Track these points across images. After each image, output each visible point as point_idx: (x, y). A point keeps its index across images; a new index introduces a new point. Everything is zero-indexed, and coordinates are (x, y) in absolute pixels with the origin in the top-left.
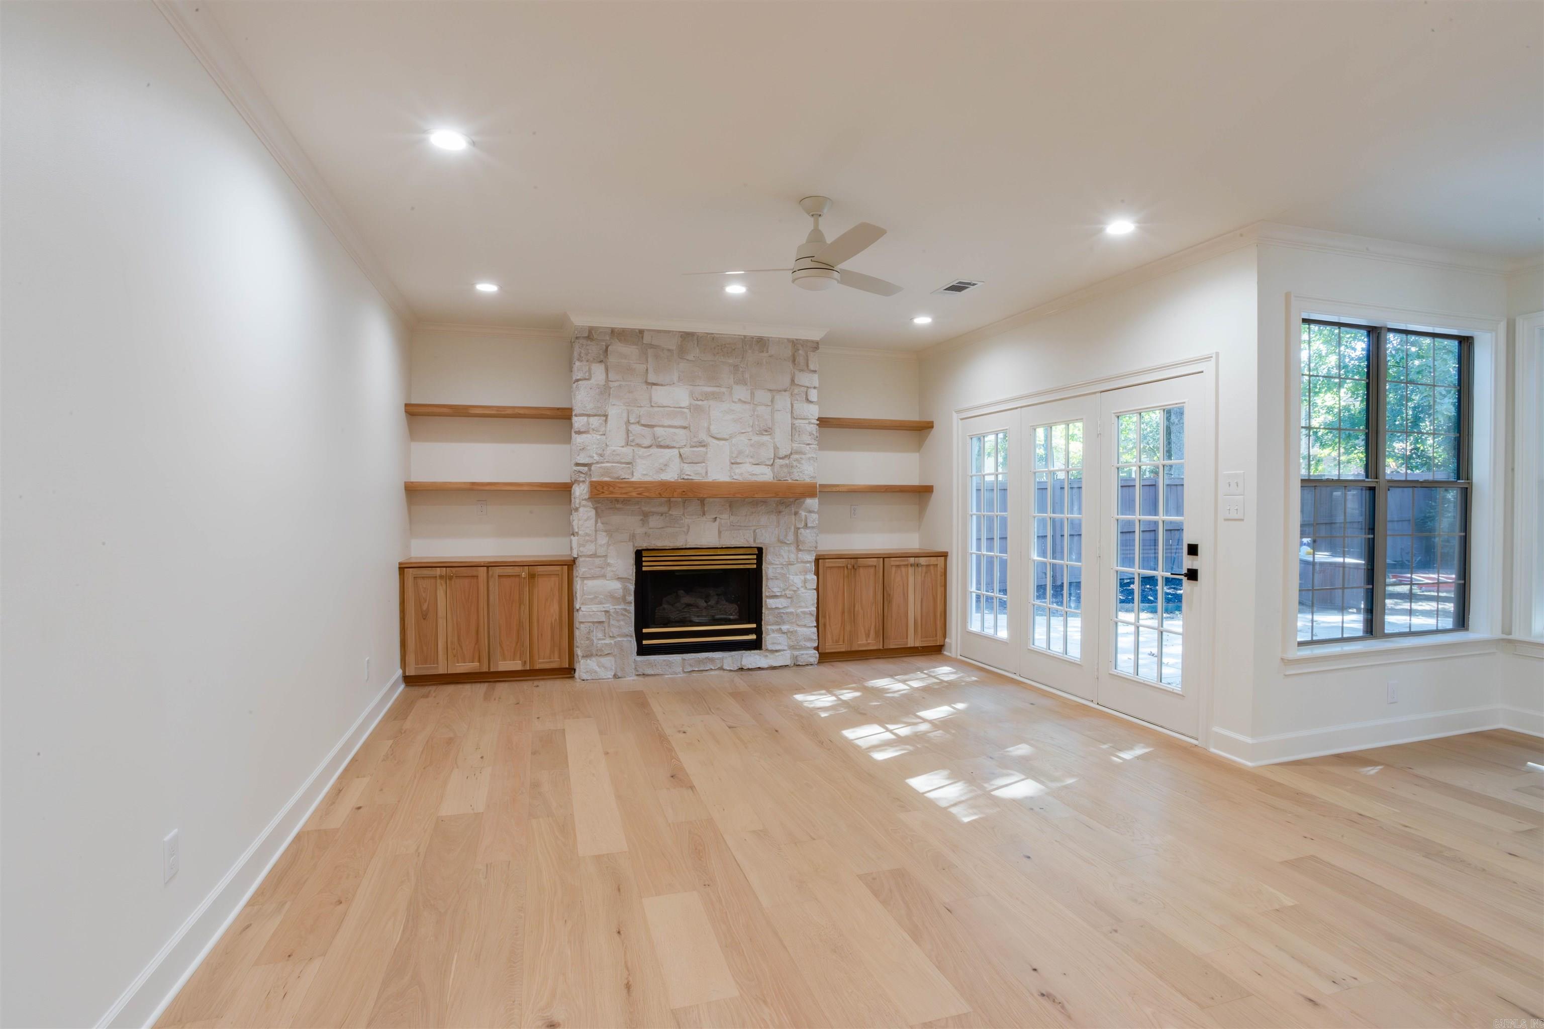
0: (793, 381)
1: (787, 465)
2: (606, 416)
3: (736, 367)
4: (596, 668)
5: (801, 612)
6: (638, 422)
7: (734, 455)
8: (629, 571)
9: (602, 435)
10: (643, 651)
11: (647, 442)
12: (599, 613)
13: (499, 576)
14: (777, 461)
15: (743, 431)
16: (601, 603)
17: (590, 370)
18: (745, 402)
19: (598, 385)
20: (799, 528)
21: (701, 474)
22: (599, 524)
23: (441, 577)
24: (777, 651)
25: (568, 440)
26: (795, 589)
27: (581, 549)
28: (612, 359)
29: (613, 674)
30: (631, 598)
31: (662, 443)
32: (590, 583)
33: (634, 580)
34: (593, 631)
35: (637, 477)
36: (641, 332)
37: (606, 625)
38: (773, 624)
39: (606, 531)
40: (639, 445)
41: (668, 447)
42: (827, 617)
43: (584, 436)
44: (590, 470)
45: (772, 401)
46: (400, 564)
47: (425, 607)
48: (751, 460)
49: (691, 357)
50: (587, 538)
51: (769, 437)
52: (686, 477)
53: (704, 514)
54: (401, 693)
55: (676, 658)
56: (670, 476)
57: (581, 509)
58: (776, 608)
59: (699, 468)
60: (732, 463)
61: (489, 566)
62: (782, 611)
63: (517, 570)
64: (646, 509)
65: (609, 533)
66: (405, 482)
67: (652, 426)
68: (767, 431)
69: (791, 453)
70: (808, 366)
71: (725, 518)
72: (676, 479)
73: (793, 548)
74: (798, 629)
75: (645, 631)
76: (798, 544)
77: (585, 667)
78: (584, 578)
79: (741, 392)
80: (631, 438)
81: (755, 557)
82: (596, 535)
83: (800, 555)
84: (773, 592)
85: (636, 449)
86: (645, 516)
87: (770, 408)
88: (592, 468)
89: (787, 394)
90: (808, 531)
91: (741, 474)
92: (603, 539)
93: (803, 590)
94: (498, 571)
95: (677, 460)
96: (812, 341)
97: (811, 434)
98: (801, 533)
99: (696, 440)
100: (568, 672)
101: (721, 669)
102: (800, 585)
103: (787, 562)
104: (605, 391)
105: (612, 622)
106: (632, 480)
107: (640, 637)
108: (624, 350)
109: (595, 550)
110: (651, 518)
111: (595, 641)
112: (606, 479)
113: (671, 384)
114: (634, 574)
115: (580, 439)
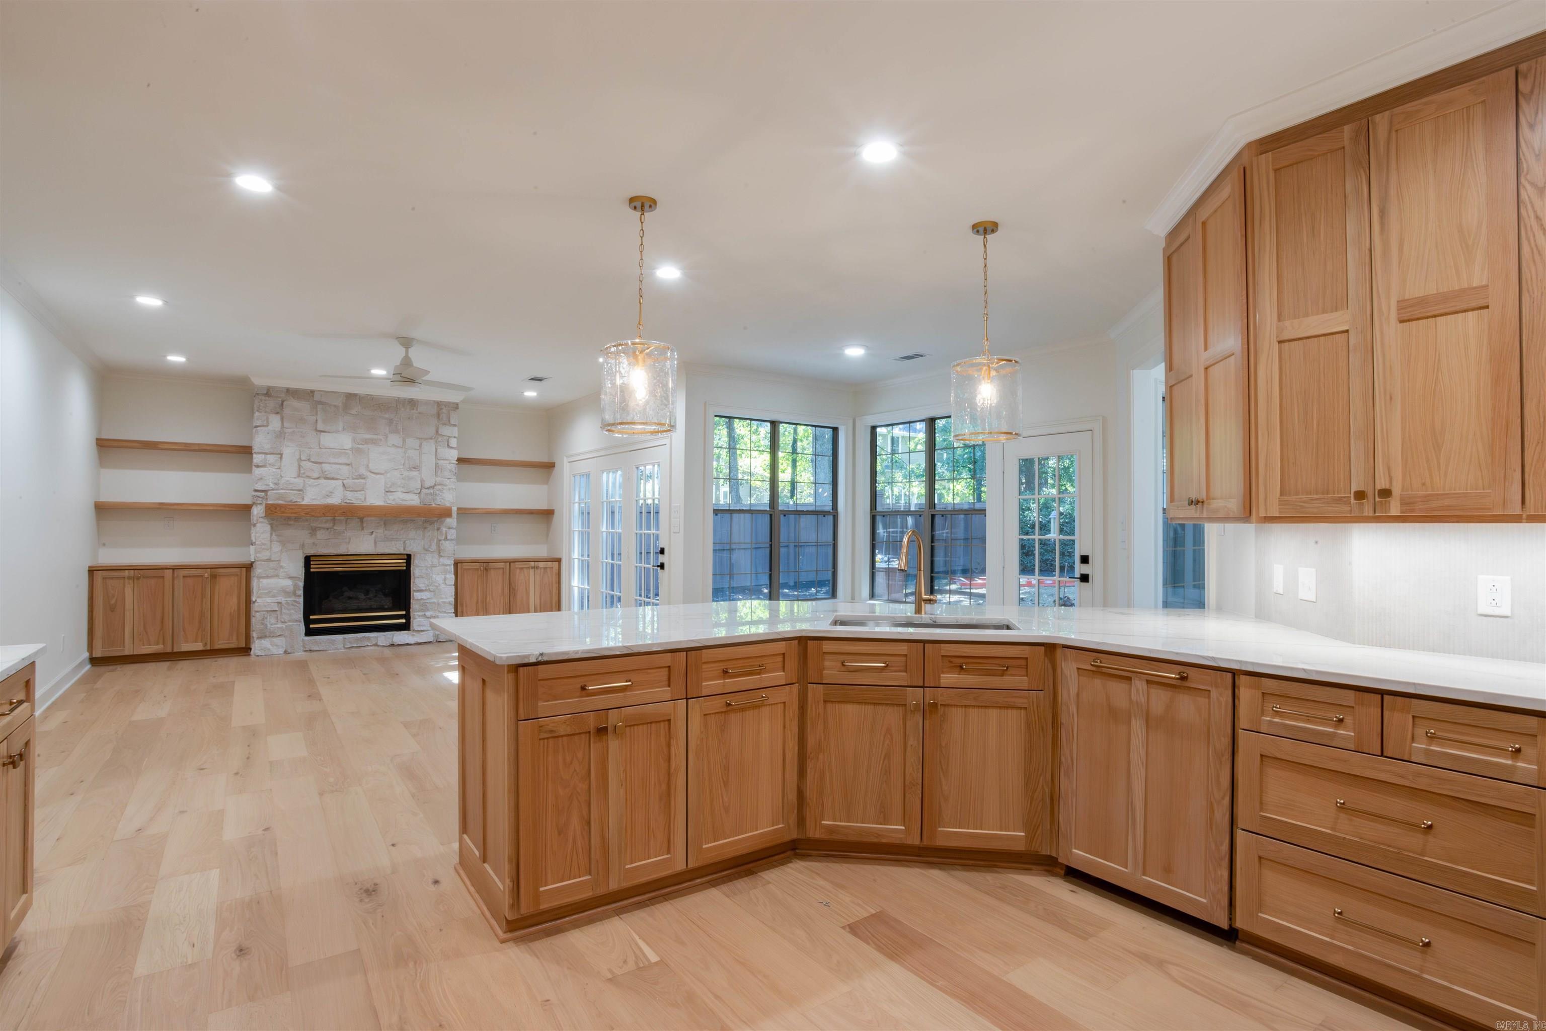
0: (437, 431)
1: (431, 494)
2: (281, 454)
3: (391, 421)
4: (269, 646)
5: (442, 602)
6: (309, 460)
7: (388, 486)
8: (300, 572)
9: (277, 468)
10: (309, 632)
11: (316, 475)
12: (272, 604)
14: (424, 491)
15: (396, 468)
16: (274, 596)
17: (267, 418)
18: (398, 447)
19: (274, 430)
20: (441, 540)
21: (361, 499)
22: (274, 536)
23: (129, 578)
24: (422, 631)
25: (250, 471)
27: (258, 555)
28: (287, 411)
29: (284, 651)
30: (301, 592)
31: (328, 476)
32: (264, 582)
33: (304, 579)
34: (267, 618)
35: (306, 501)
36: (312, 392)
37: (278, 613)
38: (419, 611)
39: (279, 542)
40: (309, 477)
41: (333, 479)
42: (465, 605)
43: (262, 469)
44: (267, 495)
45: (420, 446)
46: (89, 567)
47: (113, 602)
48: (402, 489)
49: (354, 412)
50: (263, 547)
51: (417, 472)
52: (348, 502)
53: (363, 529)
54: (88, 670)
55: (339, 637)
56: (335, 500)
57: (258, 525)
58: (422, 599)
59: (359, 495)
60: (387, 492)
61: (174, 568)
62: (424, 601)
63: (200, 572)
64: (313, 525)
65: (283, 543)
66: (95, 502)
67: (321, 463)
68: (416, 468)
69: (435, 485)
70: (449, 421)
71: (380, 532)
72: (340, 502)
73: (436, 555)
75: (311, 617)
76: (440, 552)
77: (258, 646)
78: (259, 578)
79: (394, 439)
80: (302, 472)
81: (405, 561)
82: (271, 545)
83: (441, 560)
84: (419, 587)
85: (307, 480)
86: (313, 531)
87: (418, 452)
88: (269, 494)
89: (432, 441)
90: (447, 542)
91: (394, 500)
92: (276, 547)
93: (443, 586)
94: (182, 573)
95: (341, 489)
96: (453, 403)
97: (450, 471)
98: (442, 544)
99: (356, 474)
100: (245, 650)
101: (376, 645)
102: (441, 582)
103: (431, 565)
104: (281, 435)
105: (284, 611)
106: (303, 503)
107: (307, 621)
108: (302, 407)
109: (271, 556)
110: (318, 532)
111: (269, 625)
112: (280, 502)
113: (337, 432)
114: (303, 574)
115: (258, 471)
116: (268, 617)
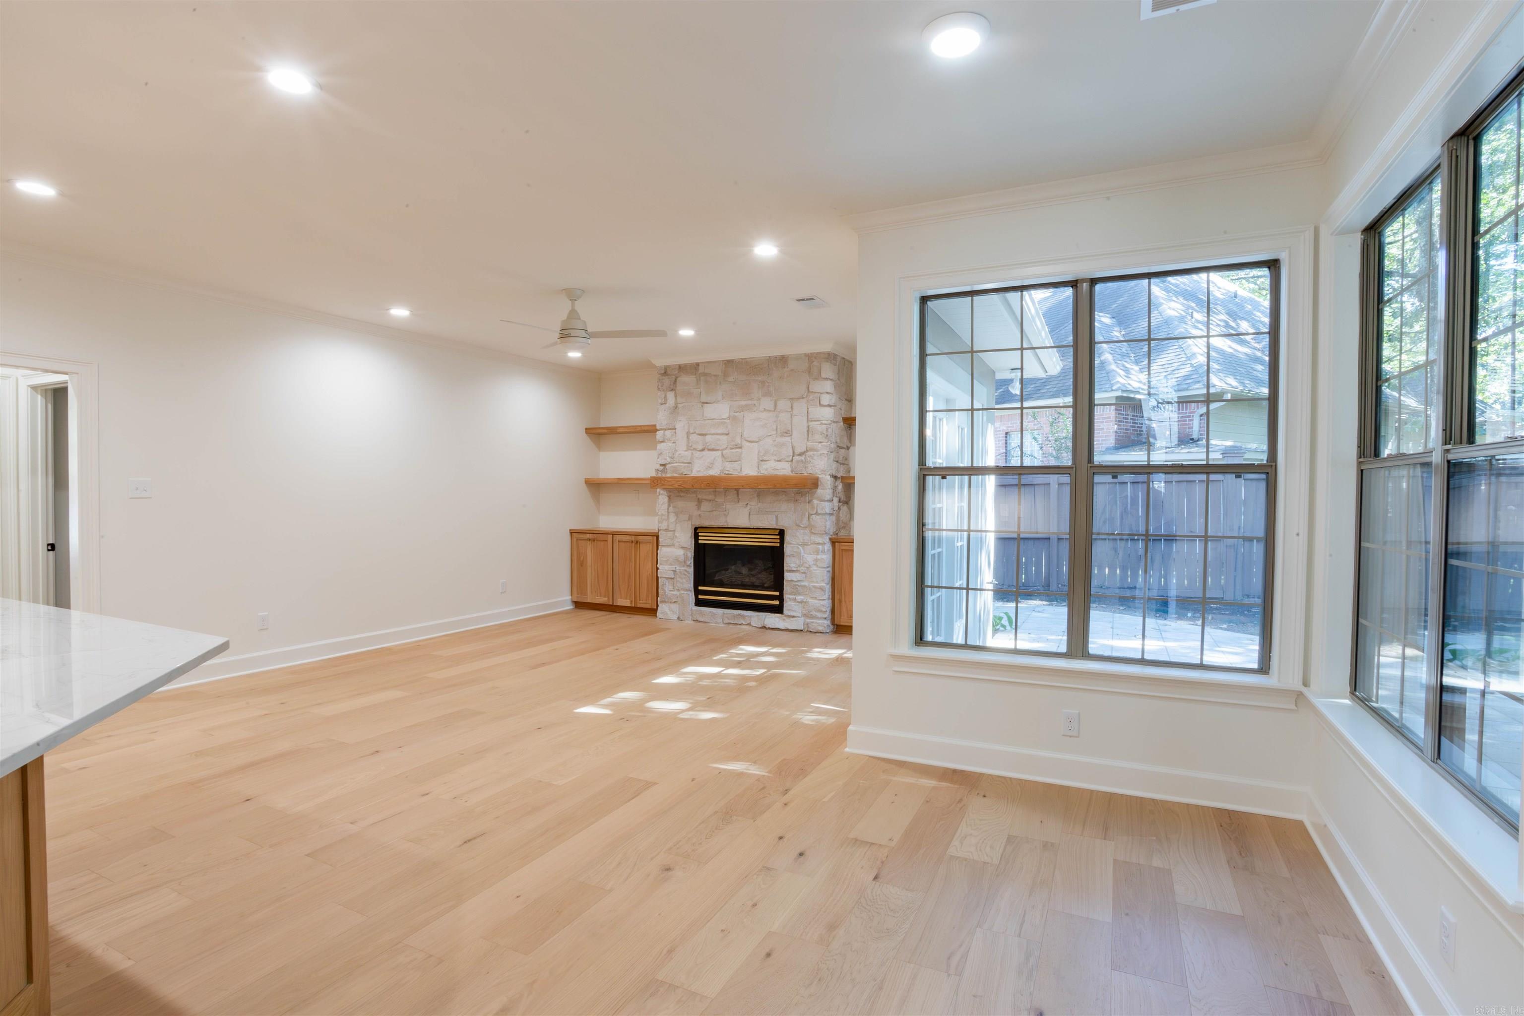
0: (808, 389)
1: (802, 461)
2: (675, 429)
3: (763, 382)
4: (668, 611)
5: (812, 586)
6: (695, 432)
7: (761, 454)
8: (690, 543)
9: (673, 443)
10: (699, 603)
11: (700, 447)
12: (672, 572)
13: (619, 541)
14: (796, 458)
15: (769, 434)
16: (672, 565)
17: (665, 397)
18: (770, 411)
19: (669, 407)
20: (812, 514)
21: (737, 470)
22: (671, 508)
23: (591, 540)
24: (793, 617)
25: (655, 449)
26: (808, 566)
28: (679, 387)
29: (677, 617)
30: (691, 562)
31: (710, 447)
33: (693, 549)
34: (665, 584)
35: (694, 473)
36: (698, 364)
38: (790, 594)
39: (674, 512)
40: (695, 449)
41: (713, 450)
43: (664, 444)
44: (666, 469)
45: (792, 408)
47: (582, 558)
48: (775, 458)
49: (731, 379)
50: (664, 517)
52: (727, 473)
53: (739, 501)
54: (571, 609)
55: (720, 611)
56: (715, 472)
57: (661, 497)
58: (792, 581)
59: (736, 465)
60: (760, 461)
61: (614, 534)
62: (797, 583)
63: (628, 538)
64: (699, 496)
65: (677, 514)
66: (585, 479)
67: (706, 435)
68: (787, 433)
69: (807, 450)
71: (754, 504)
72: (719, 474)
73: (807, 531)
74: (810, 600)
75: (700, 588)
76: (811, 528)
77: (663, 609)
78: (664, 546)
79: (767, 403)
80: (690, 444)
81: (778, 537)
82: (668, 516)
83: (816, 537)
84: (790, 567)
85: (694, 452)
86: (699, 503)
87: (789, 414)
88: (667, 467)
89: (804, 400)
90: (818, 517)
91: (766, 469)
92: (672, 518)
93: (814, 567)
94: (618, 538)
95: (720, 459)
96: (824, 353)
97: (822, 433)
98: (812, 519)
99: (733, 443)
100: (652, 612)
101: (749, 624)
102: (811, 563)
103: (802, 542)
104: (675, 411)
105: (677, 579)
106: (692, 475)
107: (697, 592)
108: (686, 380)
109: (668, 526)
110: (703, 504)
111: (667, 591)
112: (675, 475)
113: (717, 402)
114: (693, 545)
115: (660, 446)
116: (667, 584)
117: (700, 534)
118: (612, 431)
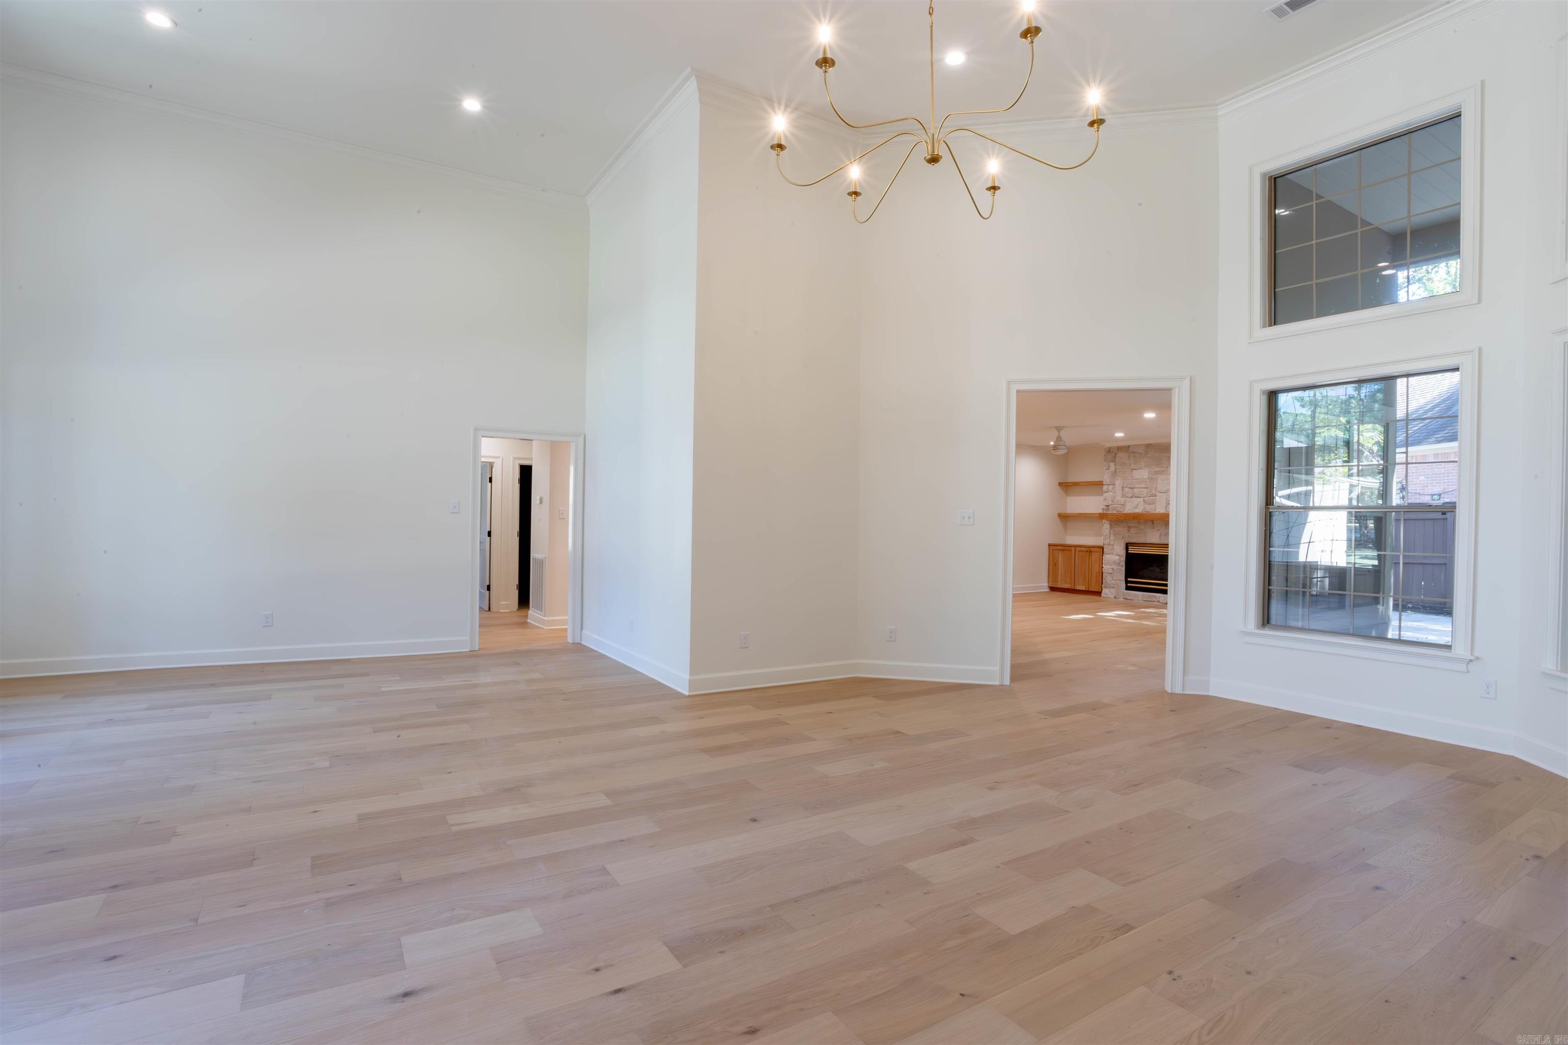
2: (1115, 485)
4: (1108, 593)
6: (1127, 487)
7: (1168, 500)
8: (1123, 553)
9: (1114, 493)
10: (1128, 588)
11: (1130, 496)
12: (1110, 569)
13: (1079, 551)
16: (1113, 566)
17: (1109, 465)
19: (1111, 471)
21: (1153, 509)
22: (1113, 532)
23: (1062, 550)
25: (1103, 495)
27: (1105, 541)
28: (1117, 460)
29: (1114, 596)
30: (1124, 563)
31: (1136, 496)
32: (1107, 556)
33: (1125, 556)
34: (1108, 577)
36: (1129, 446)
37: (1114, 575)
41: (1139, 498)
43: (1106, 493)
47: (1055, 561)
49: (1150, 455)
52: (1146, 511)
53: (1153, 528)
54: (1047, 592)
55: (1139, 593)
56: (1139, 510)
57: (1105, 525)
59: (1152, 506)
61: (1076, 546)
63: (1085, 549)
64: (1129, 525)
65: (1115, 535)
66: (1058, 513)
67: (1134, 488)
72: (1142, 511)
75: (1129, 579)
77: (1105, 591)
78: (1106, 554)
80: (1124, 494)
82: (1110, 536)
85: (1126, 498)
86: (1129, 528)
88: (1109, 507)
92: (1112, 537)
94: (1078, 549)
95: (1143, 503)
99: (1151, 493)
100: (1099, 593)
101: (1159, 601)
105: (1117, 574)
106: (1125, 512)
107: (1127, 582)
108: (1121, 455)
109: (1109, 542)
110: (1131, 529)
111: (1108, 581)
112: (1115, 512)
113: (1141, 469)
114: (1125, 554)
115: (1105, 495)
117: (1129, 547)
118: (1076, 484)
